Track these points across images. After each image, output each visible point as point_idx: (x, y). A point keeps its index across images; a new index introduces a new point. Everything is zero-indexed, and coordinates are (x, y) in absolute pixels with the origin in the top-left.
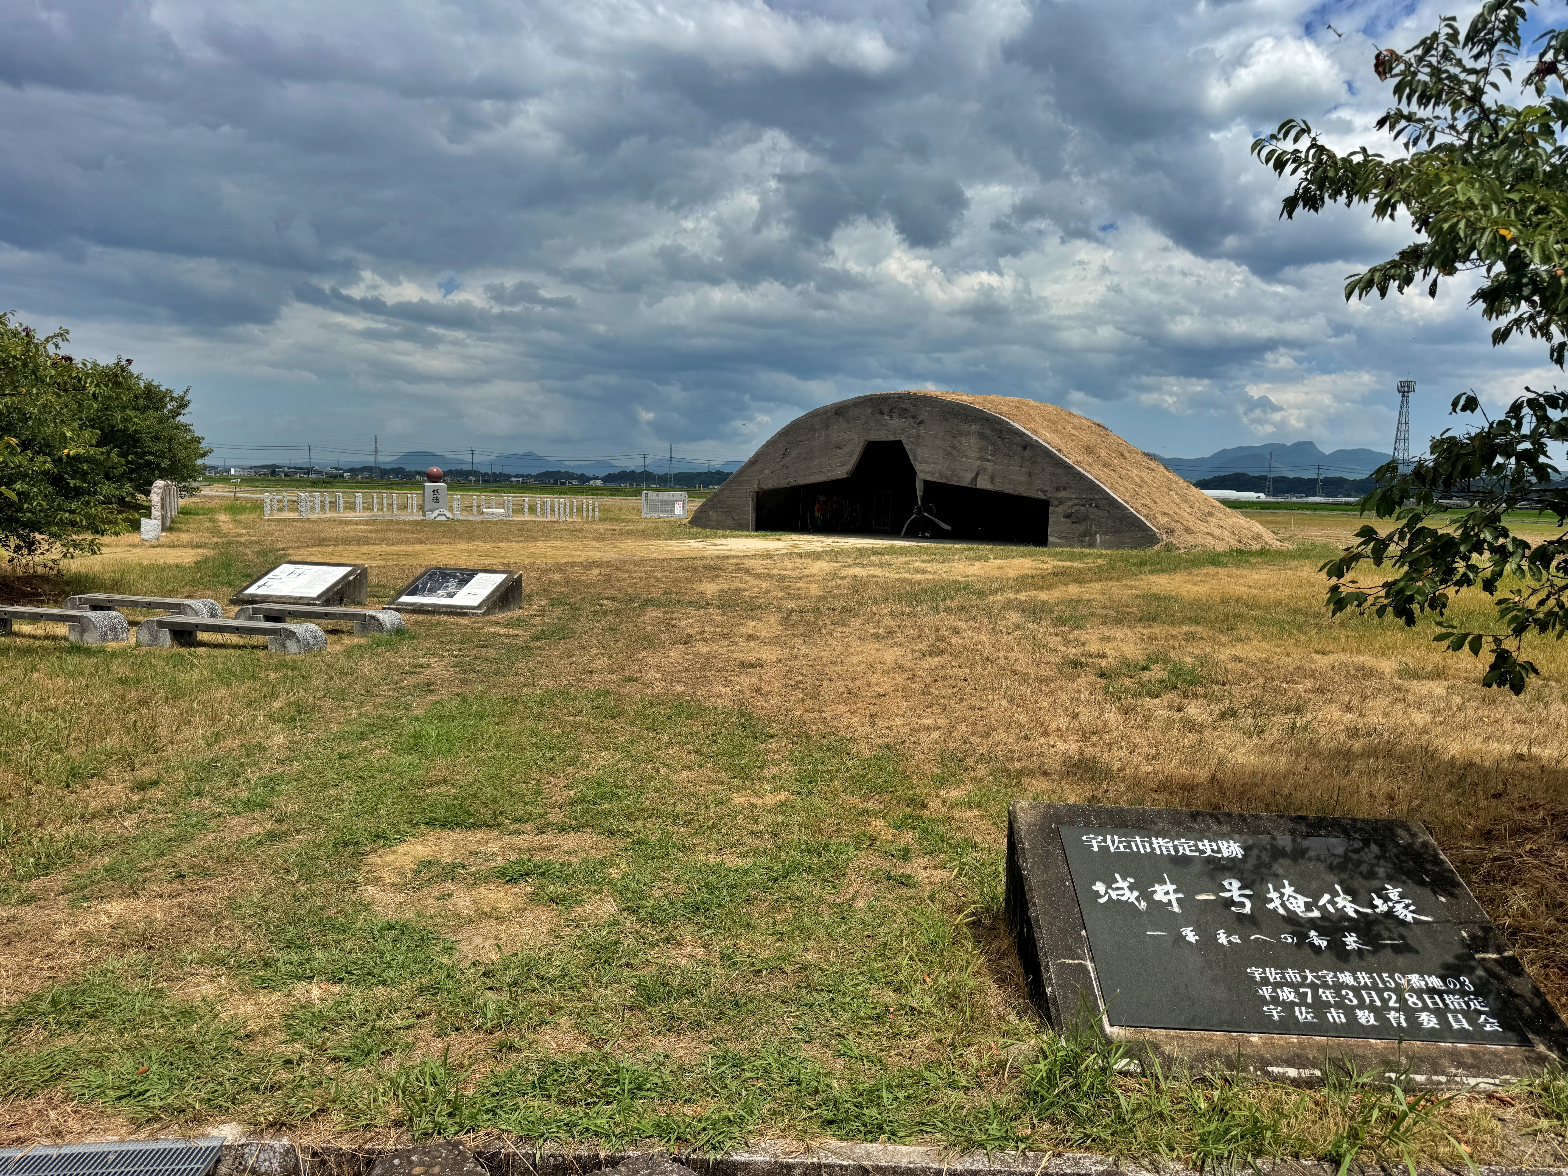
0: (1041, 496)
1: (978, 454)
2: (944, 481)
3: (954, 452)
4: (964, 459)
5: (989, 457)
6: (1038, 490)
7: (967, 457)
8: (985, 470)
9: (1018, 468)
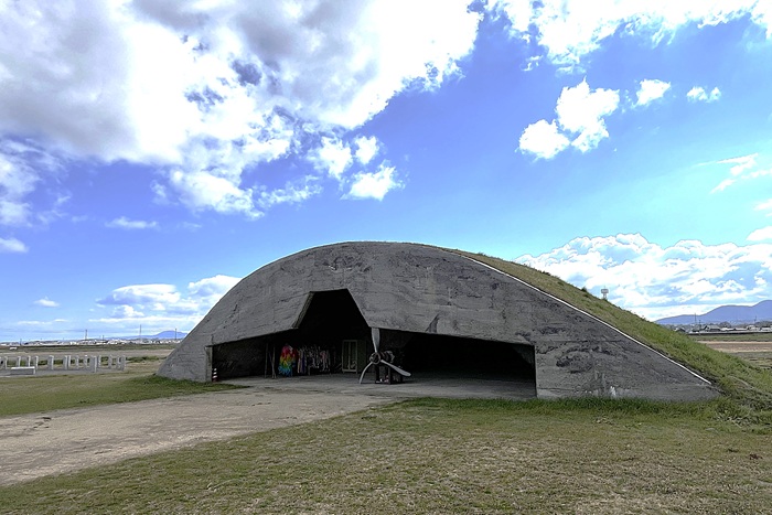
0: (523, 341)
1: (435, 297)
2: (397, 328)
3: (407, 297)
4: (419, 304)
5: (450, 300)
6: (517, 334)
7: (422, 301)
8: (445, 313)
9: (488, 310)
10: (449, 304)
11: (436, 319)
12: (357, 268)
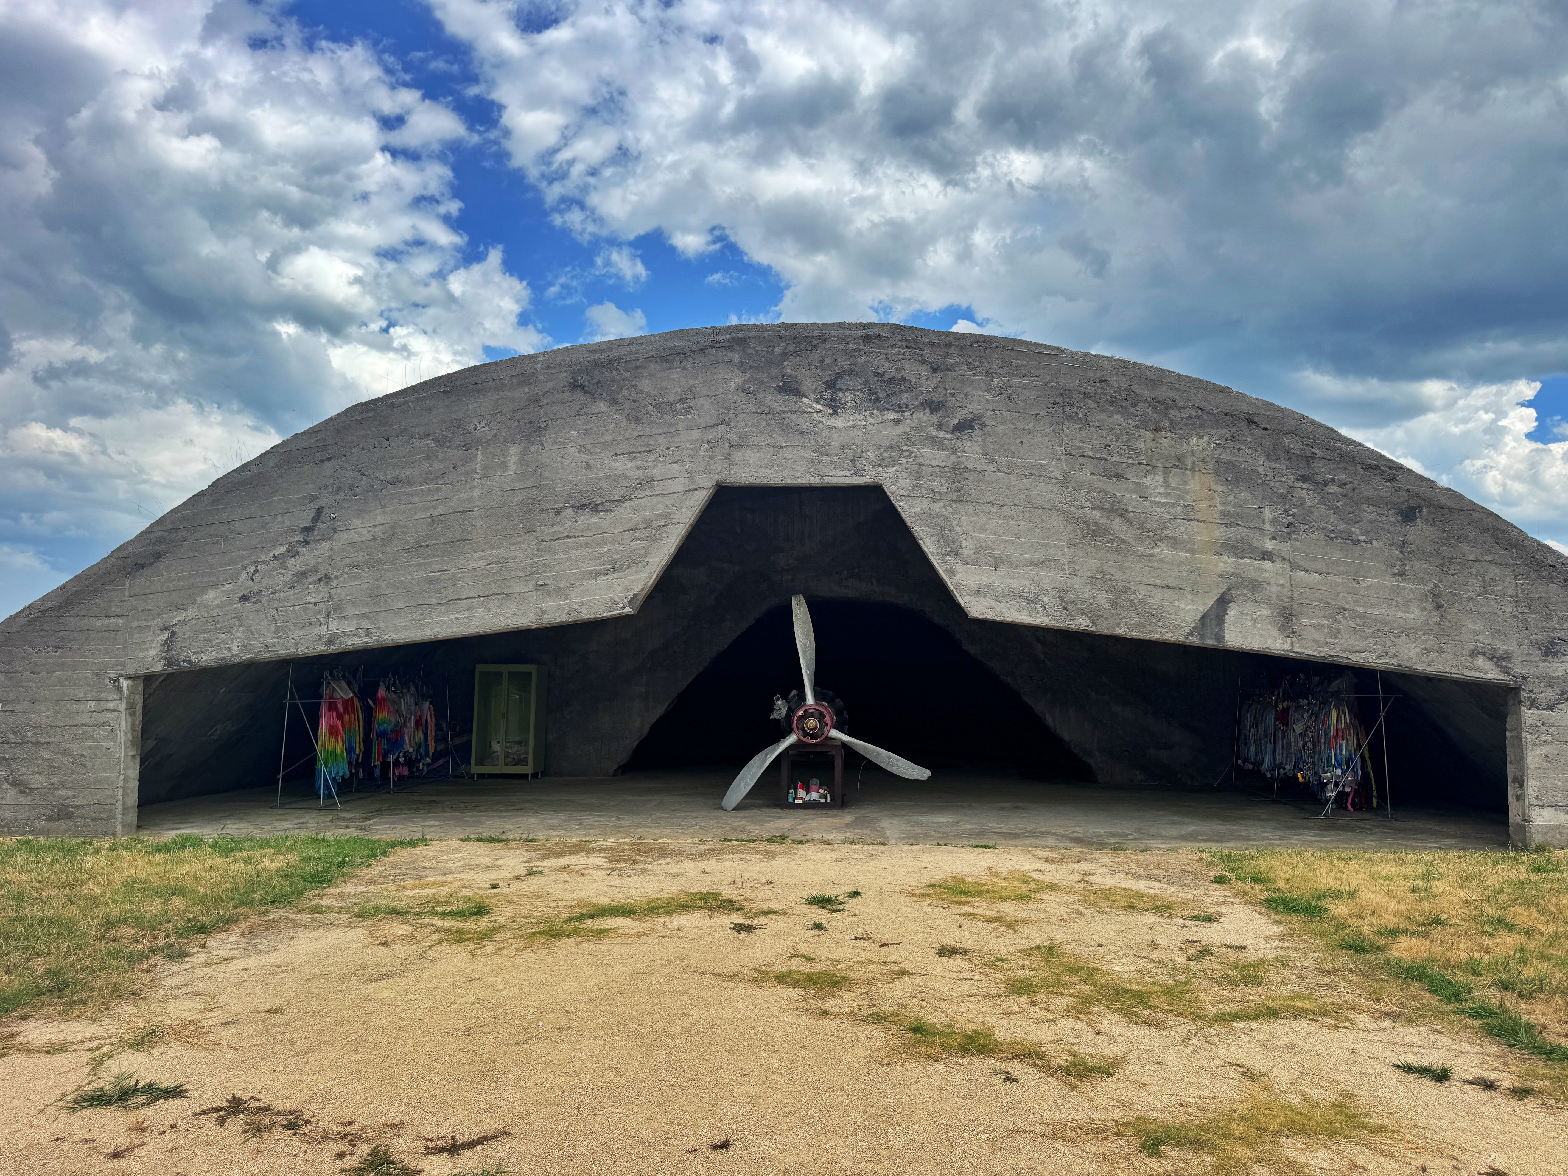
0: (1488, 671)
1: (1220, 533)
2: (1082, 623)
3: (1116, 525)
4: (1163, 551)
5: (1270, 545)
6: (1474, 654)
7: (1174, 542)
8: (1255, 586)
9: (1391, 582)
10: (1266, 555)
11: (1223, 602)
12: (925, 416)
